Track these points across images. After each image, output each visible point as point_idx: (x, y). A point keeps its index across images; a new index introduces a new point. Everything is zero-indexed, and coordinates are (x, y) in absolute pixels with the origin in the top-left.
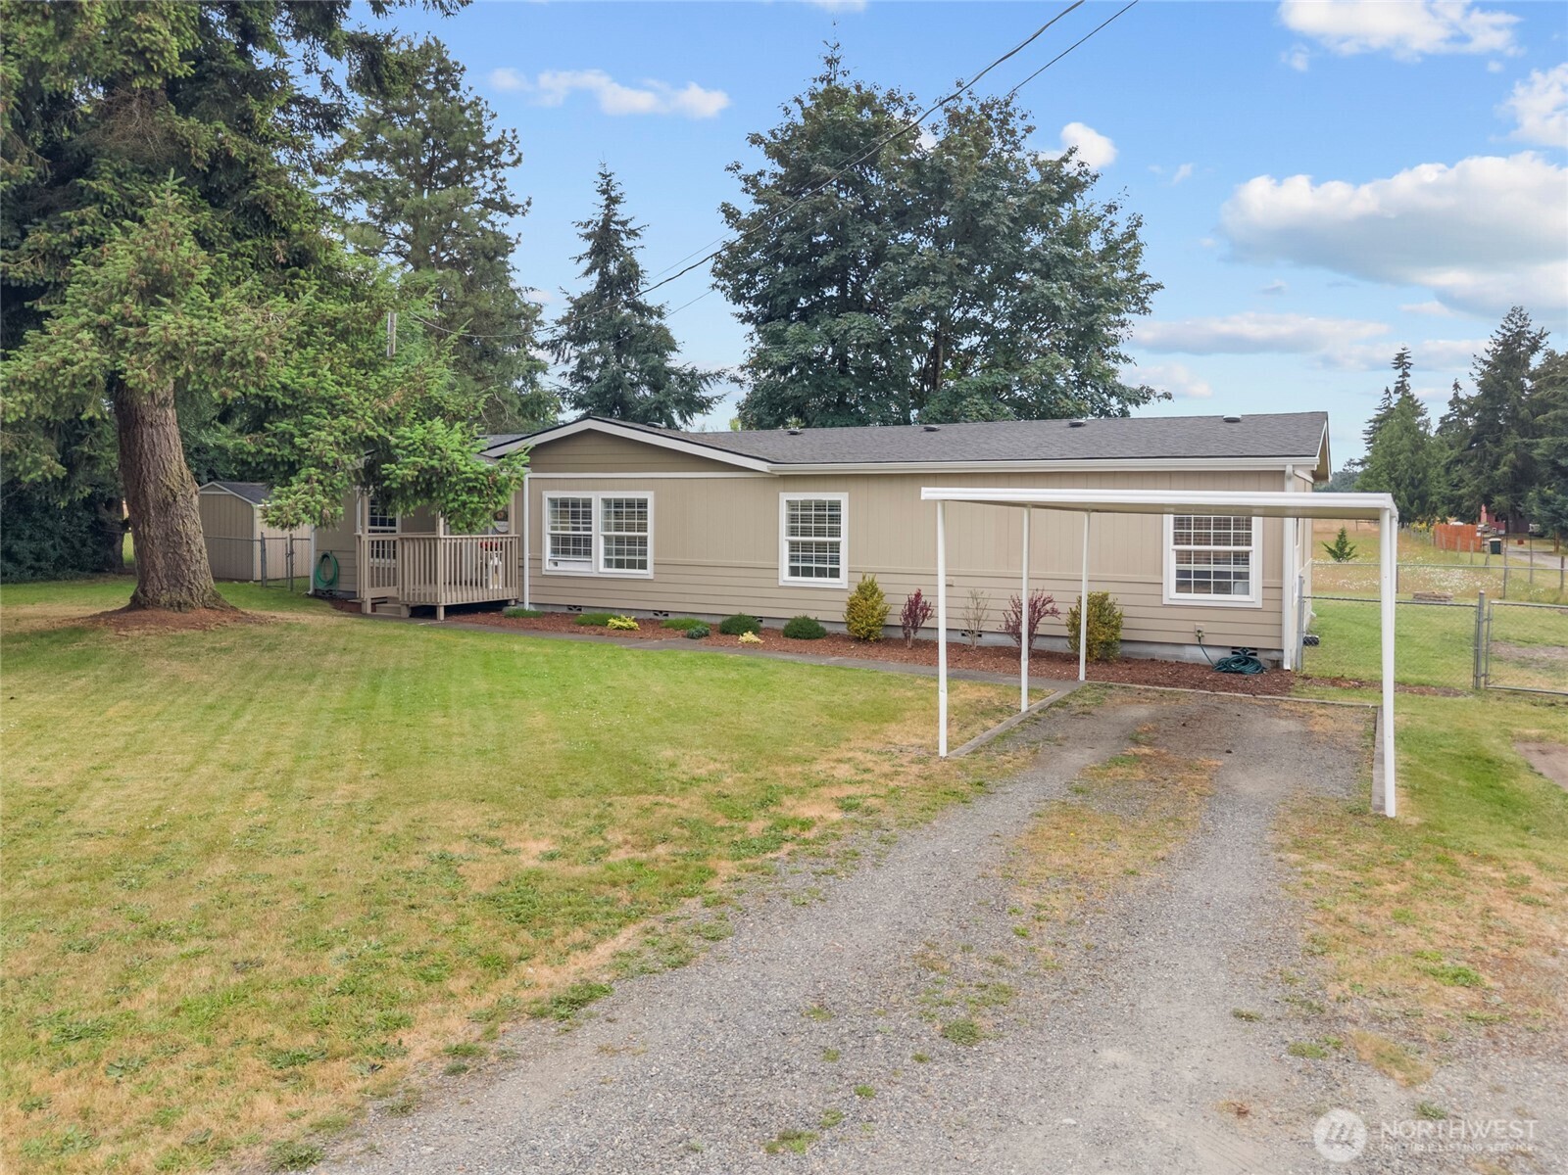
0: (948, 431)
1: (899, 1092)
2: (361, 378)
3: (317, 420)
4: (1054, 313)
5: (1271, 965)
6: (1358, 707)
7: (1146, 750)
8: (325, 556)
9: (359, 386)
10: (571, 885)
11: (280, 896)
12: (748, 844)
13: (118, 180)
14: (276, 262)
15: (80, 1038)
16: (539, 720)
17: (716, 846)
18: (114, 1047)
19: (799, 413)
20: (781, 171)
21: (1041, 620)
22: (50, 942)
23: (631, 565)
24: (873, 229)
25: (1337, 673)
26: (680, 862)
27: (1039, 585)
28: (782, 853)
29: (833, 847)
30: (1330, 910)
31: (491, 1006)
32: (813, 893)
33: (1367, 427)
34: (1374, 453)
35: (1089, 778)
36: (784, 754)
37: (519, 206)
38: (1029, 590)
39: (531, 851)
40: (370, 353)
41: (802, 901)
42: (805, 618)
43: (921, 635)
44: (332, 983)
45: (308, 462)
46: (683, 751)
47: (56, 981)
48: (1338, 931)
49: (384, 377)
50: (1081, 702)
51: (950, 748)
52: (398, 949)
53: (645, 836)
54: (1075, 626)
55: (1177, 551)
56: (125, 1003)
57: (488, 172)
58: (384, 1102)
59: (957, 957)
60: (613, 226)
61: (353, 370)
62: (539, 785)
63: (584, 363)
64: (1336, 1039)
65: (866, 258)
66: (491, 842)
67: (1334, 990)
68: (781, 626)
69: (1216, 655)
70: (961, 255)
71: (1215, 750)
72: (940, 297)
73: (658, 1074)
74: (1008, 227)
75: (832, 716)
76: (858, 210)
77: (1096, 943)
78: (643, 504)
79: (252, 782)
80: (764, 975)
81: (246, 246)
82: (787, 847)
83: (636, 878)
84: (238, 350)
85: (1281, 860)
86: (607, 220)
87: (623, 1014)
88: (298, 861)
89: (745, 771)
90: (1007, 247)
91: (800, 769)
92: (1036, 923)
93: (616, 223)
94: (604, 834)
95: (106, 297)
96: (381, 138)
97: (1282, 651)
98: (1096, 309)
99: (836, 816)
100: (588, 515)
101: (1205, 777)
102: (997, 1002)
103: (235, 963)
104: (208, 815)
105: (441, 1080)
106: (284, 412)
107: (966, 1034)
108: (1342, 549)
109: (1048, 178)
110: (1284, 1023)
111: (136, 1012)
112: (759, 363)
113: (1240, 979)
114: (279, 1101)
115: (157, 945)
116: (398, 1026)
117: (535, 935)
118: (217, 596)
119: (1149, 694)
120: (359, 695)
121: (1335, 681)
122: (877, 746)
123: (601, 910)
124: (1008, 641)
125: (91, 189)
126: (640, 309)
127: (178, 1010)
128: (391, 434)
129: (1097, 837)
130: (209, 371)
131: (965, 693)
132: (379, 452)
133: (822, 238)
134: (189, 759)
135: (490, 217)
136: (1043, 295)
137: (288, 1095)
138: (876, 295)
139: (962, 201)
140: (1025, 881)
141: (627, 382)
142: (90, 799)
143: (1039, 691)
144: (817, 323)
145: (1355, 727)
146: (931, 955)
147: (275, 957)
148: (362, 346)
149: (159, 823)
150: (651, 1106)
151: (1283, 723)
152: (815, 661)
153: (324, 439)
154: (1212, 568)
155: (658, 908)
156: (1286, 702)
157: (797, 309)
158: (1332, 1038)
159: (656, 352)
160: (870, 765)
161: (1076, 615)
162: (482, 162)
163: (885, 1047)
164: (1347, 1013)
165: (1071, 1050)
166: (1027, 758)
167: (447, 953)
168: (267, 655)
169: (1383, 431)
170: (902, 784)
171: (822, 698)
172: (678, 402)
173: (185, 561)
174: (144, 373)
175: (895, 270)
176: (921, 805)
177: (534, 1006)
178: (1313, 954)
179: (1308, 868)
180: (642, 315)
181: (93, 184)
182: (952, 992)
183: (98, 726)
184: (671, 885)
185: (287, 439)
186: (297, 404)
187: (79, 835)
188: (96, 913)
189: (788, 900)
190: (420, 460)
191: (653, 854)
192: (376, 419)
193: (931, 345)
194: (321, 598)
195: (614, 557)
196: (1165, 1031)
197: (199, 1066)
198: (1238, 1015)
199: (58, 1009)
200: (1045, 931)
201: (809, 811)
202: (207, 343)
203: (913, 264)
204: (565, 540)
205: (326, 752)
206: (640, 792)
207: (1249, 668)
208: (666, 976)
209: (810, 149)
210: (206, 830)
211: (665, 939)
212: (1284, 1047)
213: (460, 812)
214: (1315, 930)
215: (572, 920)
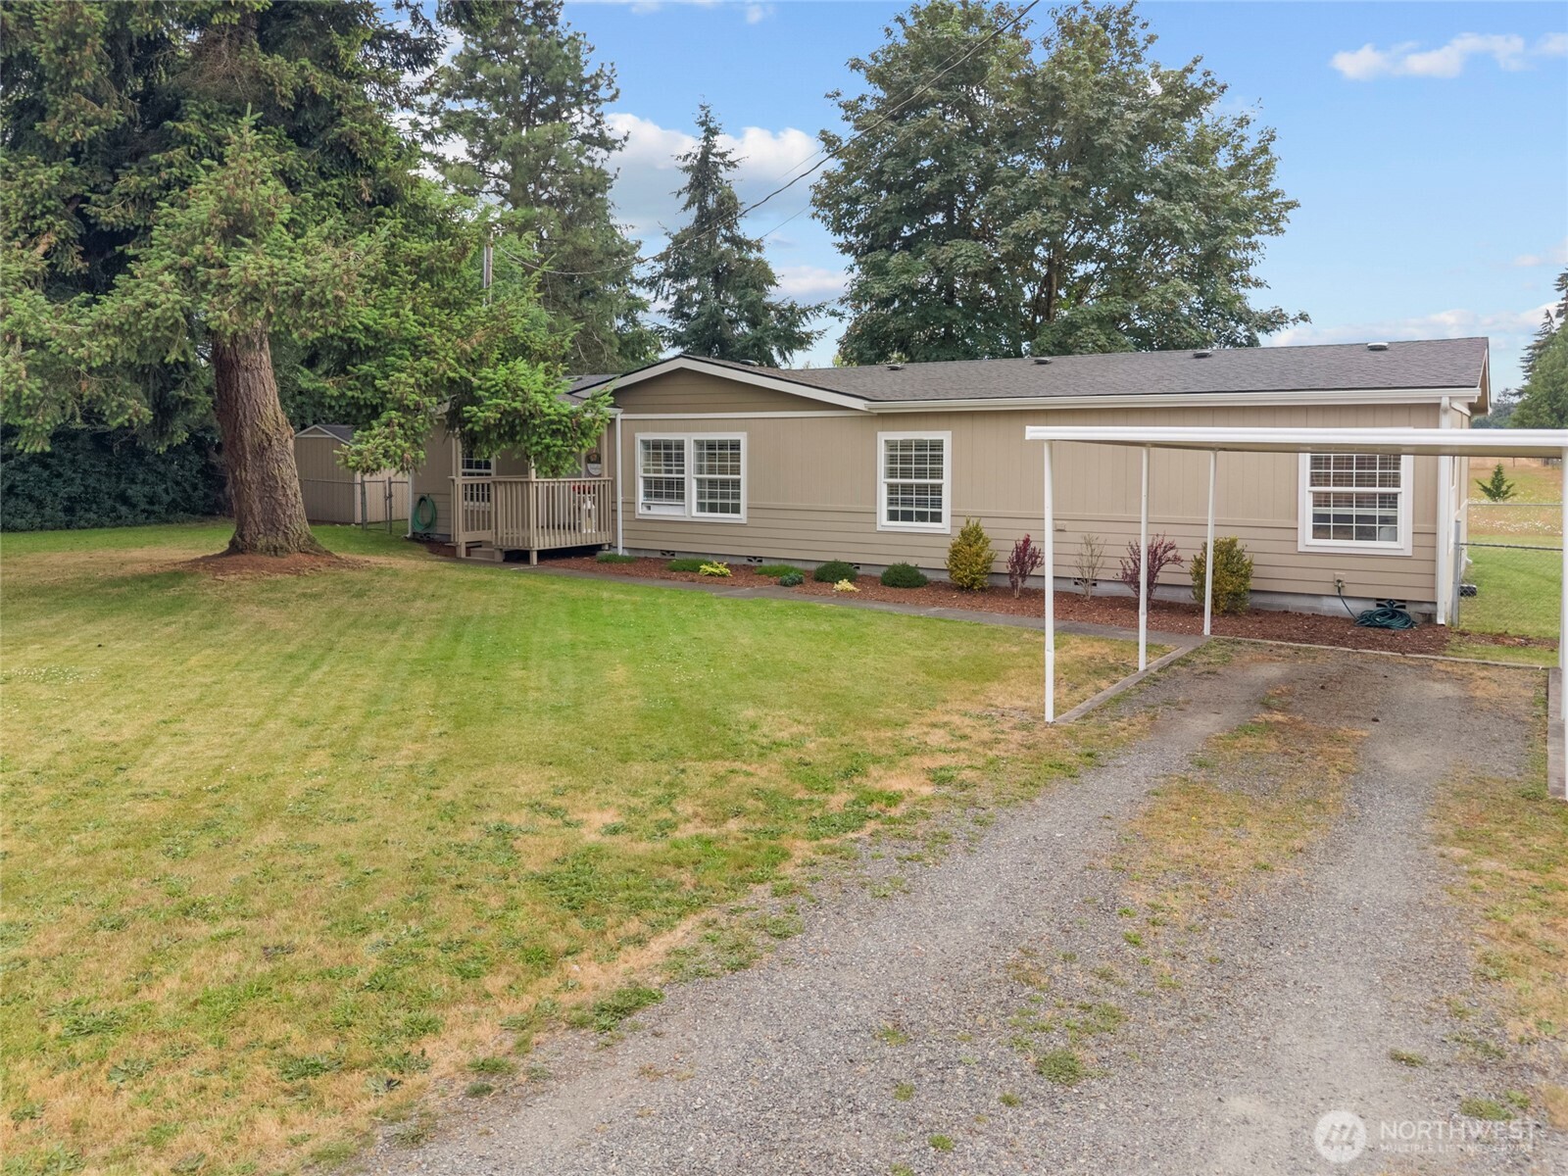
0: (1061, 364)
1: (982, 1145)
2: (444, 318)
3: (399, 362)
4: (1177, 236)
5: (1436, 991)
6: (1526, 668)
7: (1279, 717)
8: (422, 499)
9: (442, 326)
10: (631, 865)
11: (325, 870)
12: (825, 820)
13: (205, 121)
14: (362, 201)
15: (90, 1033)
16: (619, 674)
17: (793, 823)
18: (122, 1044)
19: (904, 345)
20: (881, 94)
21: (1163, 568)
22: (84, 916)
23: (724, 509)
24: (981, 152)
25: (1500, 628)
26: (752, 840)
27: (1159, 529)
28: (864, 834)
29: (921, 828)
30: (1505, 922)
31: (527, 1012)
32: (896, 883)
33: (1525, 354)
34: (1534, 382)
35: (1214, 749)
36: (874, 716)
37: (616, 141)
38: (1148, 535)
39: (594, 822)
40: (457, 293)
41: (883, 892)
42: (905, 566)
43: (1030, 583)
44: (362, 976)
45: (390, 405)
46: (766, 711)
47: (78, 964)
48: (1516, 949)
49: (468, 317)
50: (1205, 659)
51: (1057, 712)
52: (438, 938)
53: (717, 809)
54: (1199, 575)
55: (1315, 494)
56: (144, 993)
57: (586, 108)
58: (397, 1128)
59: (1057, 969)
60: (712, 159)
61: (437, 310)
62: (610, 747)
63: (682, 301)
64: (1521, 1096)
65: (974, 183)
66: (552, 812)
67: (1515, 1027)
68: (879, 573)
69: (1358, 608)
70: (1075, 176)
71: (1359, 718)
72: (1052, 222)
73: (702, 1108)
74: (1126, 145)
75: (928, 674)
76: (965, 132)
77: (1221, 955)
78: (736, 445)
79: (316, 740)
80: (833, 984)
81: (332, 186)
82: (871, 826)
83: (702, 858)
84: (317, 289)
85: (1443, 856)
86: (707, 151)
87: (671, 1027)
88: (352, 831)
89: (831, 736)
90: (1126, 168)
91: (889, 734)
92: (1151, 928)
93: (715, 155)
94: (674, 805)
95: (189, 238)
96: (480, 76)
97: (1435, 603)
98: (1221, 231)
99: (927, 790)
100: (680, 457)
101: (1349, 750)
102: (1102, 1030)
103: (266, 948)
104: (266, 776)
105: (461, 1103)
106: (366, 354)
107: (1063, 1070)
108: (1498, 488)
109: (1169, 91)
110: (1454, 1070)
111: (152, 1003)
112: (859, 295)
113: (1398, 1010)
114: (283, 1121)
115: (187, 923)
116: (424, 1031)
117: (587, 924)
118: (312, 540)
119: (1283, 652)
120: (440, 645)
121: (1498, 638)
122: (975, 709)
123: (661, 896)
124: (1126, 591)
125: (179, 131)
126: (738, 242)
127: (196, 1003)
128: (474, 375)
129: (1224, 822)
130: (289, 311)
131: (1077, 649)
132: (463, 393)
133: (926, 163)
134: (260, 712)
135: (589, 153)
136: (1164, 218)
137: (292, 1115)
138: (985, 222)
139: (1076, 119)
140: (1138, 874)
141: (725, 318)
142: (154, 755)
143: (1160, 647)
144: (921, 253)
145: (1523, 692)
146: (1027, 966)
147: (310, 943)
148: (448, 285)
149: (216, 784)
150: (691, 1149)
151: (1438, 686)
152: (914, 612)
153: (404, 382)
154: (1354, 511)
155: (723, 895)
156: (1441, 662)
157: (900, 238)
158: (1516, 1094)
159: (754, 287)
160: (968, 731)
161: (1200, 563)
162: (580, 98)
163: (967, 1083)
164: (1533, 1060)
165: (1191, 1096)
166: (1143, 724)
167: (488, 944)
168: (355, 601)
169: (1544, 358)
170: (1003, 754)
171: (918, 653)
172: (777, 338)
173: (280, 505)
174: (226, 315)
175: (1004, 193)
176: (1023, 779)
177: (574, 1013)
178: (1487, 980)
179: (1475, 867)
180: (740, 249)
181: (180, 126)
182: (1049, 1014)
183: (177, 675)
184: (740, 868)
185: (368, 381)
186: (378, 346)
187: (134, 795)
188: (134, 885)
189: (867, 891)
190: (503, 402)
191: (723, 830)
192: (458, 360)
193: (1044, 271)
194: (418, 541)
195: (707, 501)
196: (1307, 1075)
197: (206, 1073)
198: (1397, 1058)
199: (75, 996)
200: (1160, 938)
201: (897, 784)
202: (287, 284)
203: (1023, 187)
204: (658, 483)
205: (397, 707)
206: (715, 757)
207: (1396, 623)
208: (724, 980)
209: (914, 71)
210: (262, 793)
211: (727, 933)
212: (1455, 1103)
213: (524, 777)
214: (1488, 948)
215: (627, 908)
